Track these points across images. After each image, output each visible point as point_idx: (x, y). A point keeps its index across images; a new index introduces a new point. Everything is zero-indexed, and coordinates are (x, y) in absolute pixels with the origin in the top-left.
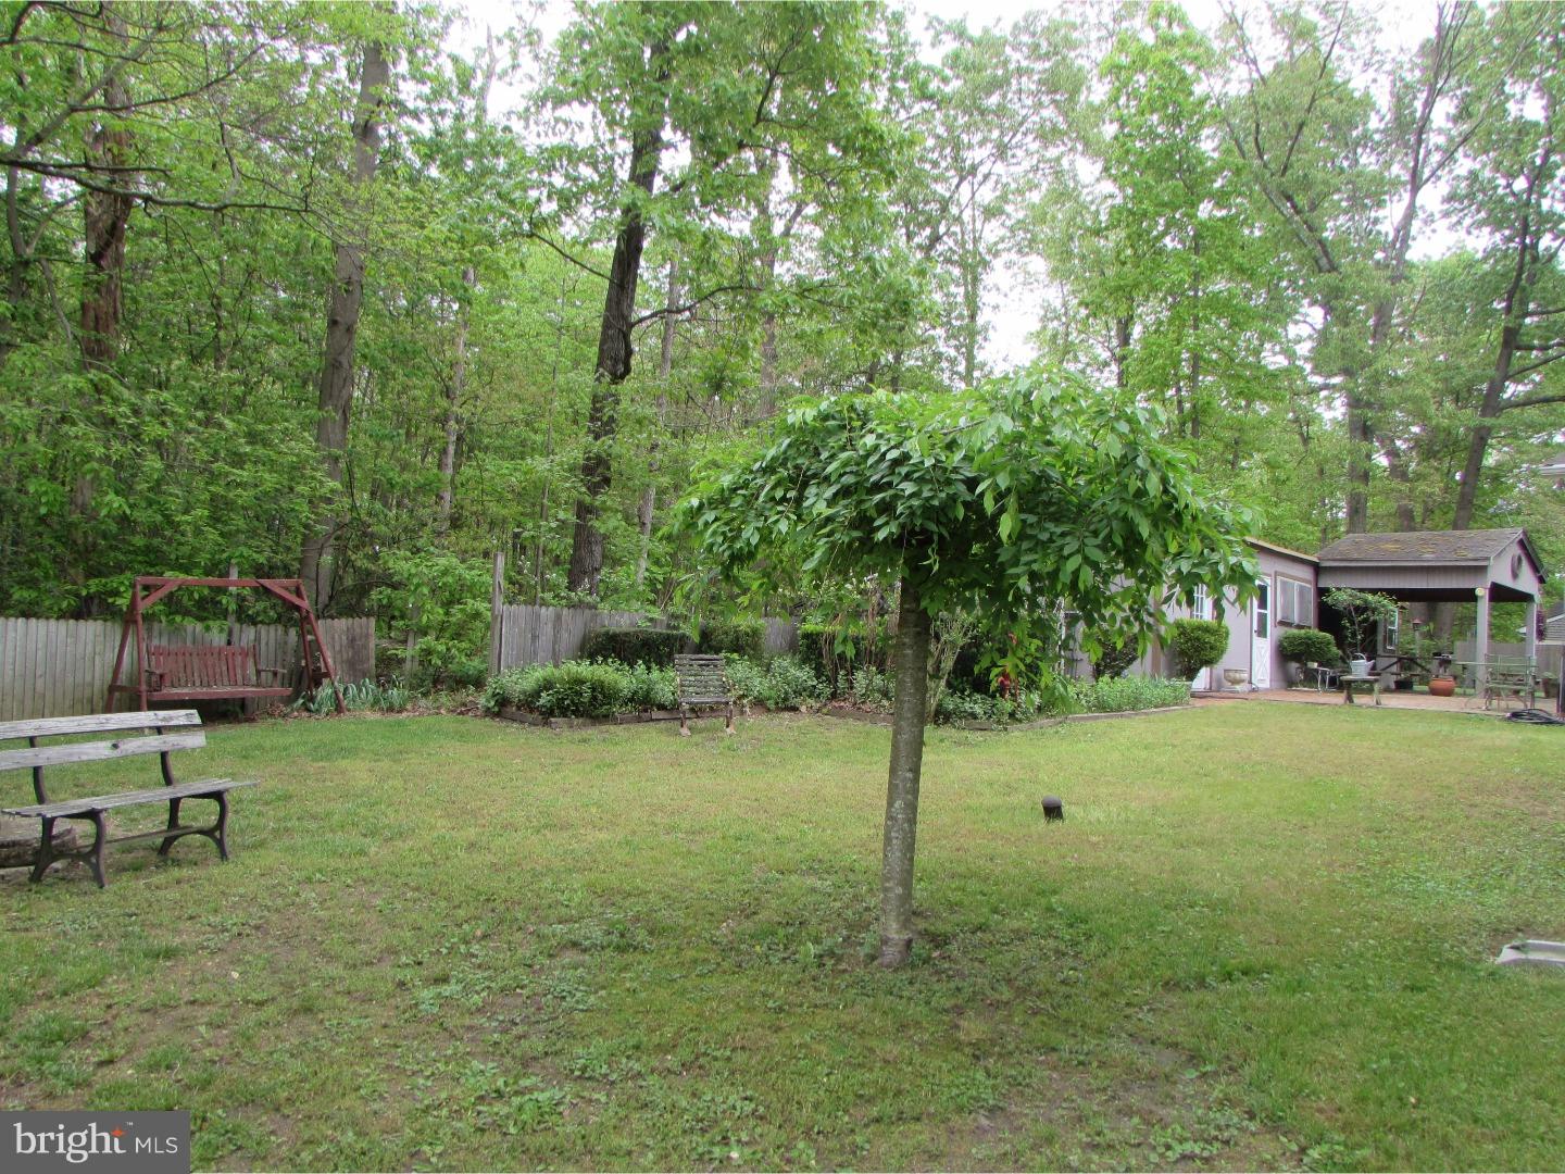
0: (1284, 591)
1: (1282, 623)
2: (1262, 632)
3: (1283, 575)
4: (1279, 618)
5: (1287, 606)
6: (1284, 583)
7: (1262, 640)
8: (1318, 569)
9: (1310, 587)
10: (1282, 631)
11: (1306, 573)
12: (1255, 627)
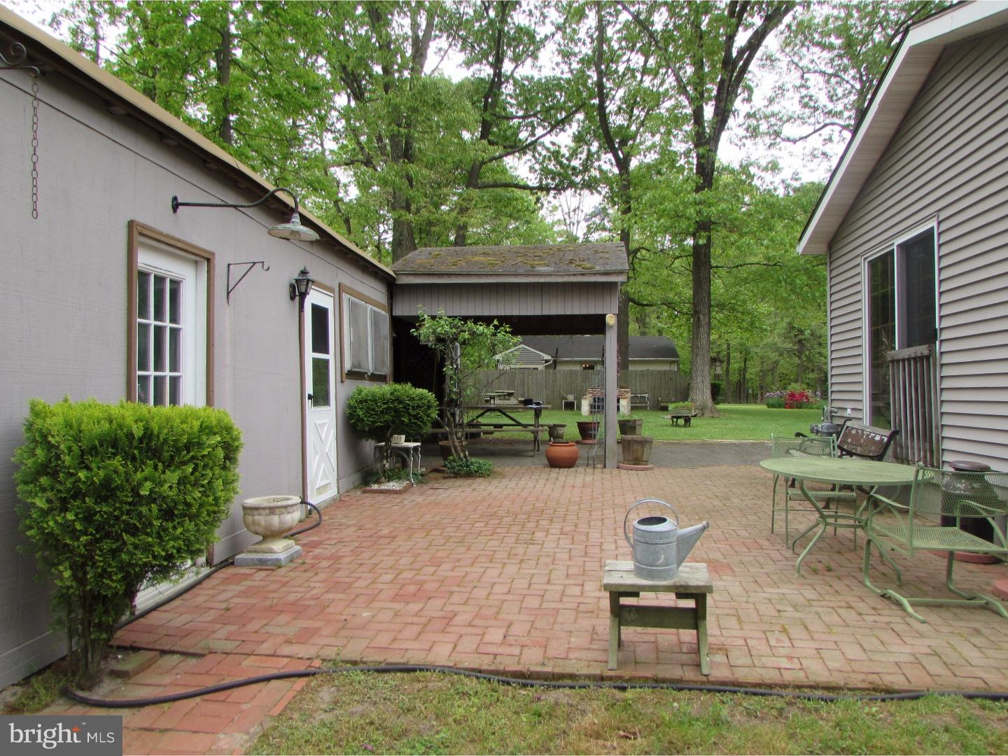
0: (354, 321)
1: (354, 375)
2: (320, 397)
3: (352, 292)
4: (348, 366)
5: (358, 345)
6: (353, 306)
7: (322, 409)
8: (393, 288)
9: (384, 314)
10: (352, 387)
11: (377, 292)
12: (309, 389)
